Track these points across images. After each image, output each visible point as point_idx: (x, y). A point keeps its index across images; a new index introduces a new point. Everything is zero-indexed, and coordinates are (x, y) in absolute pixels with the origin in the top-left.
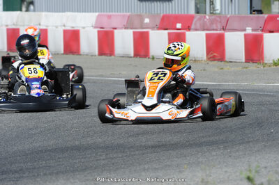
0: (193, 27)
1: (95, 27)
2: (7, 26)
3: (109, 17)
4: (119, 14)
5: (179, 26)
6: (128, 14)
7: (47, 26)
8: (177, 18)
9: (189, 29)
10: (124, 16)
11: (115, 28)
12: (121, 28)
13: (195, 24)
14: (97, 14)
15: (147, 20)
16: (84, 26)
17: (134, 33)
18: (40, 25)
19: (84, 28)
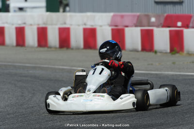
0: (191, 25)
1: (110, 25)
2: (38, 25)
3: (122, 17)
4: (130, 14)
5: (179, 24)
6: (138, 14)
7: (71, 25)
8: (179, 18)
9: (187, 27)
10: (134, 16)
11: (127, 26)
12: (132, 26)
13: (193, 23)
14: (112, 14)
15: (153, 20)
16: (101, 24)
17: (142, 31)
18: (65, 23)
19: (101, 26)
